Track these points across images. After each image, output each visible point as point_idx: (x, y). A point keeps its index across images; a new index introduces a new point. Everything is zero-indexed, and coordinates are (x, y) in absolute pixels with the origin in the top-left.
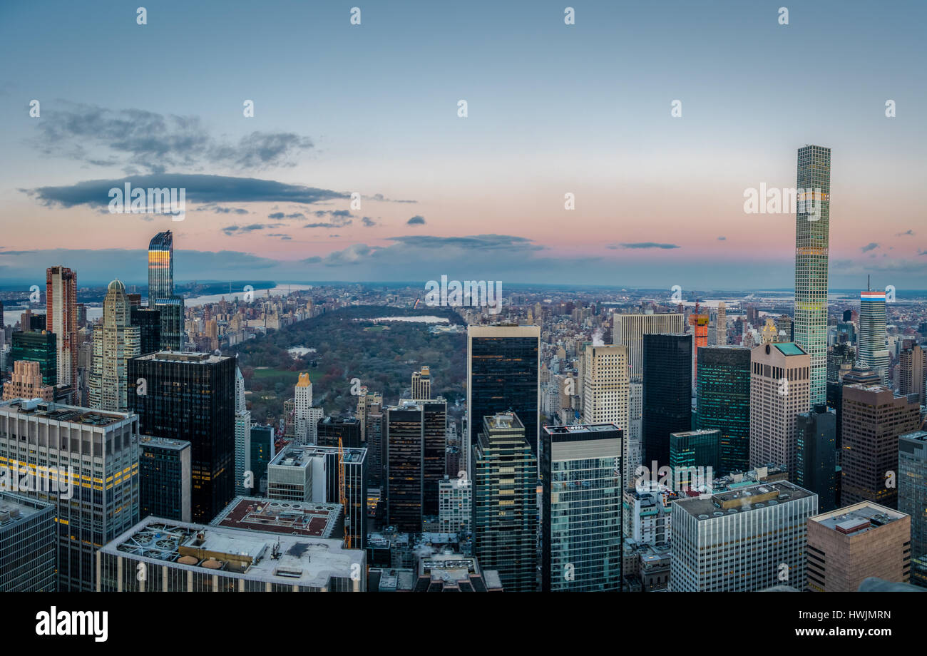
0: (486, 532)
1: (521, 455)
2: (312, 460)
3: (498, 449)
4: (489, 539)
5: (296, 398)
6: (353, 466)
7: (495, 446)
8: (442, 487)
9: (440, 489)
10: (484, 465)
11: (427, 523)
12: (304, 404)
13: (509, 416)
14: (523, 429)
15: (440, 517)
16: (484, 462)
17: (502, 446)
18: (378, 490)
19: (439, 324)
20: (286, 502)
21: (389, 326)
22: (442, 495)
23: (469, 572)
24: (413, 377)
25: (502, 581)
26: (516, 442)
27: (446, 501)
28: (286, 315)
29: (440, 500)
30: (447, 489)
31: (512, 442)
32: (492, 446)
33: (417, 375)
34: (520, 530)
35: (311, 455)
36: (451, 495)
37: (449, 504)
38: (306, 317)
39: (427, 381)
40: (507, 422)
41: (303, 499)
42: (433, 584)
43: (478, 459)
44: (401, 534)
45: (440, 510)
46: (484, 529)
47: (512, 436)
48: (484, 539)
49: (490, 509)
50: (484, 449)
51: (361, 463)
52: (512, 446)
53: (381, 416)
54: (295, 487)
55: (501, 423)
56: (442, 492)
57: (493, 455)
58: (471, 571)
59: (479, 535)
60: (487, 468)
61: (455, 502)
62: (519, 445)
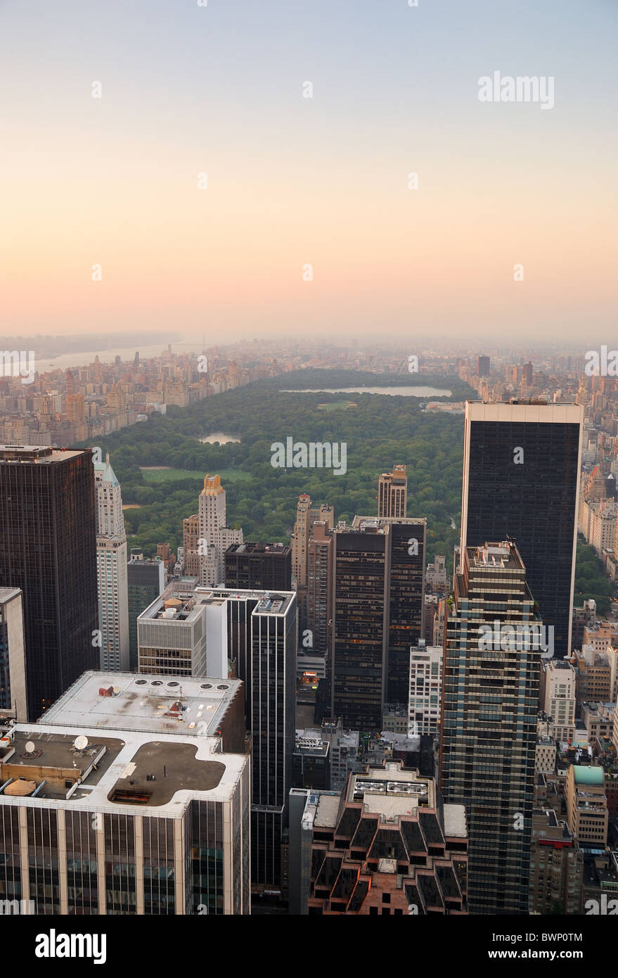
0: (458, 736)
1: (517, 613)
2: (205, 610)
3: (482, 601)
4: (461, 750)
5: (200, 513)
6: (272, 619)
7: (478, 596)
8: (417, 658)
9: (412, 661)
10: (459, 626)
11: (390, 718)
12: (213, 524)
13: (503, 549)
14: (523, 572)
15: (410, 708)
16: (459, 620)
17: (487, 597)
18: (322, 660)
19: (434, 399)
20: (158, 678)
21: (356, 401)
22: (414, 671)
23: (420, 802)
24: (380, 481)
25: (469, 826)
26: (510, 592)
27: (420, 682)
28: (195, 385)
29: (411, 680)
30: (421, 662)
31: (504, 591)
32: (472, 596)
33: (386, 478)
34: (510, 740)
35: (204, 602)
36: (428, 672)
37: (424, 687)
38: (229, 387)
39: (401, 488)
40: (498, 558)
41: (190, 674)
42: (364, 819)
43: (451, 615)
44: (347, 733)
45: (410, 696)
46: (455, 733)
47: (504, 581)
48: (454, 749)
49: (466, 698)
50: (460, 600)
51: (284, 615)
52: (504, 597)
53: (329, 542)
54: (178, 653)
55: (490, 559)
56: (414, 666)
57: (474, 611)
58: (423, 802)
59: (448, 741)
60: (464, 630)
61: (433, 684)
62: (514, 597)
